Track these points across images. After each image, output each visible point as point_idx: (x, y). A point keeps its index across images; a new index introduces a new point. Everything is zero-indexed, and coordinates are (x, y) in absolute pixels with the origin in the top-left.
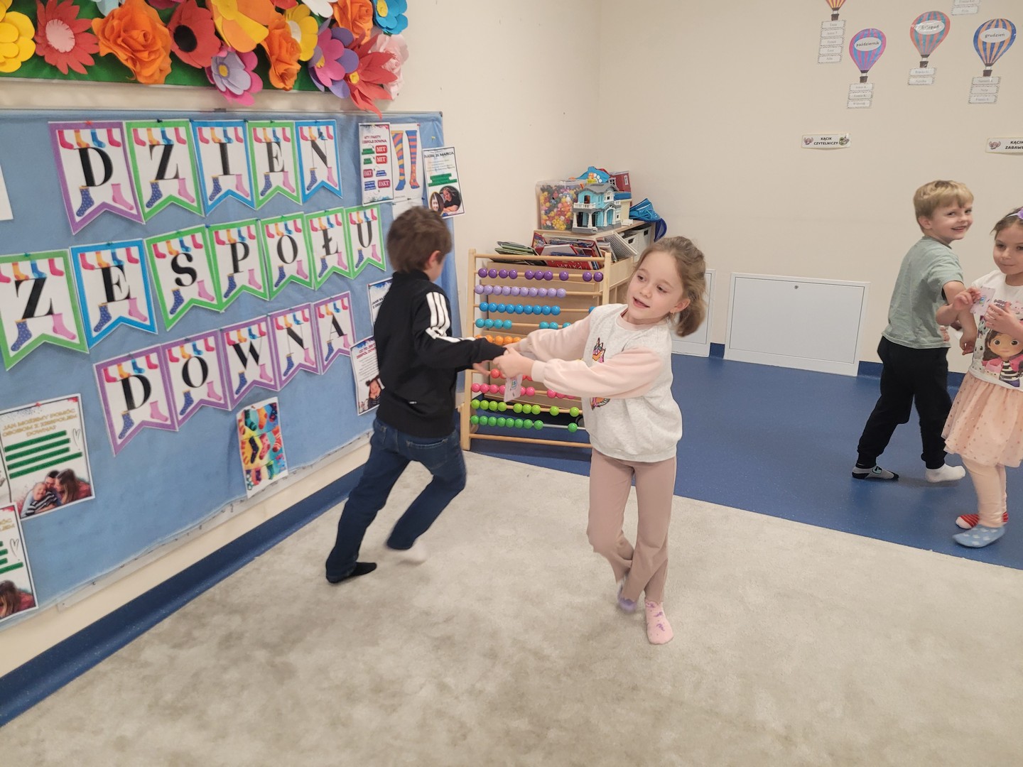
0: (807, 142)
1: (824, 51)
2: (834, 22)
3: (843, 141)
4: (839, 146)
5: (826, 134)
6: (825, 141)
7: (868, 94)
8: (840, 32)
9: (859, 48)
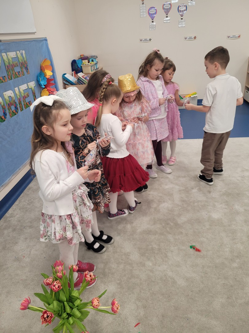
0: (141, 40)
1: (141, 14)
2: (143, 5)
3: (150, 40)
4: (149, 41)
5: (146, 38)
6: (146, 40)
7: (154, 26)
8: (145, 8)
9: (150, 13)
